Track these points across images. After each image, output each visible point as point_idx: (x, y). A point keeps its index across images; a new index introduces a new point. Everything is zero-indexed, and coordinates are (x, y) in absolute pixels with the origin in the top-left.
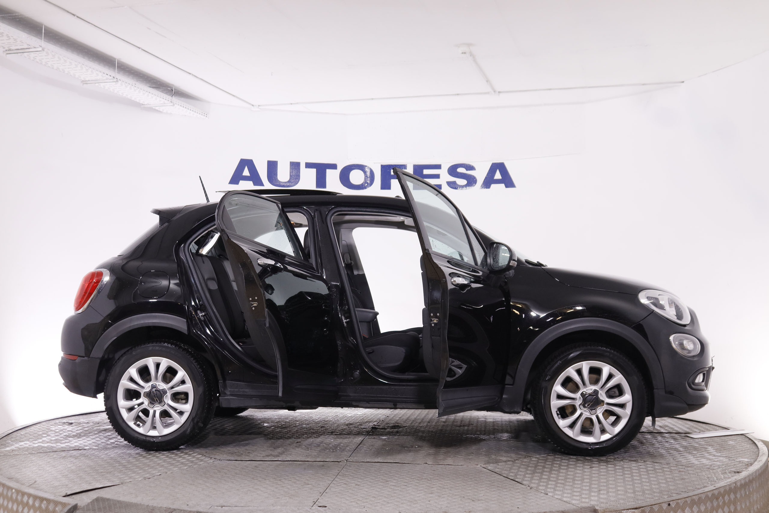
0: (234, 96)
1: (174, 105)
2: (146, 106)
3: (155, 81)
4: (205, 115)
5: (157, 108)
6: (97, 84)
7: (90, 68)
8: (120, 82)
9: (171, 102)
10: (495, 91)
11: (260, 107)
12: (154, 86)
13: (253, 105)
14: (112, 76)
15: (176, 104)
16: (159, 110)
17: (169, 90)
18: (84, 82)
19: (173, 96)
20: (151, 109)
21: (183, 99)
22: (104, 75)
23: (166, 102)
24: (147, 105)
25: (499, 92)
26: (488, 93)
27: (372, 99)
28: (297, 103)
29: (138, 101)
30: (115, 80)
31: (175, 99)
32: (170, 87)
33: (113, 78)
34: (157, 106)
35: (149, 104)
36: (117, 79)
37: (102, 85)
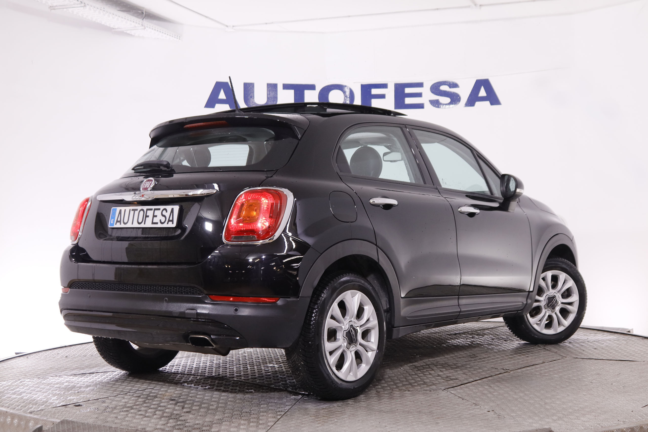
0: (207, 17)
1: (145, 28)
3: (125, 4)
4: (178, 37)
5: (128, 32)
6: (65, 10)
8: (88, 7)
9: (142, 25)
10: (476, 5)
11: (234, 28)
12: (124, 9)
13: (227, 26)
14: (80, 1)
15: (147, 27)
16: (131, 33)
17: (139, 12)
19: (144, 19)
20: (122, 33)
21: (155, 21)
23: (137, 25)
24: (117, 29)
25: (480, 5)
26: (469, 7)
27: (349, 16)
28: (272, 23)
29: (108, 25)
30: (83, 5)
31: (146, 22)
32: (140, 10)
33: (81, 3)
34: (128, 30)
35: (120, 28)
36: (85, 3)
37: (70, 10)
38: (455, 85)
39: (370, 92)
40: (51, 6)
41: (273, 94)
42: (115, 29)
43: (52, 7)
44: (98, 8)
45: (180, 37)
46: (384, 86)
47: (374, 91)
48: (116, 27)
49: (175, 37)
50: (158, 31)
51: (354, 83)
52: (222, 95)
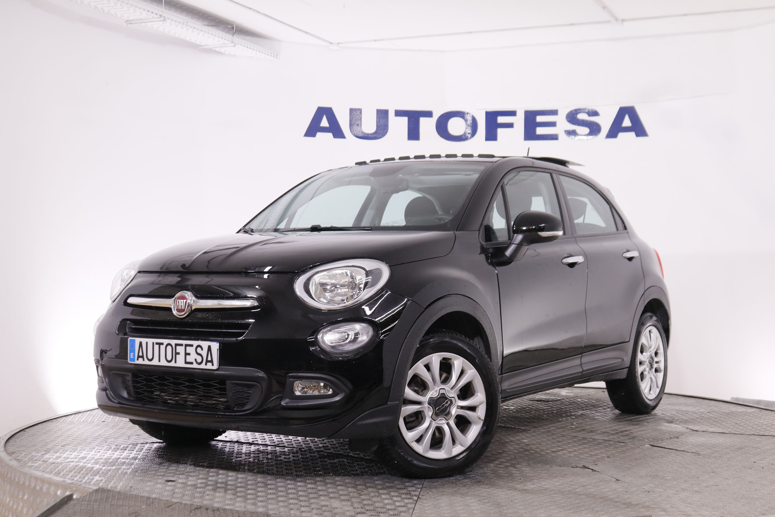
0: (307, 33)
1: (235, 45)
2: (204, 47)
3: (213, 18)
4: (275, 56)
5: (217, 49)
6: (143, 24)
7: (132, 5)
8: (168, 21)
9: (232, 42)
10: (616, 20)
11: (339, 45)
12: (213, 23)
13: (331, 43)
14: (158, 15)
15: (238, 44)
16: (220, 51)
17: (229, 28)
18: (128, 22)
19: (234, 34)
20: (210, 51)
21: (248, 38)
22: (149, 13)
23: (226, 42)
25: (622, 20)
26: (608, 22)
28: (383, 40)
29: (194, 42)
30: (162, 19)
31: (237, 39)
32: (231, 25)
33: (160, 16)
34: (217, 47)
35: (207, 45)
36: (164, 17)
37: (149, 24)
39: (496, 120)
40: (127, 21)
41: (383, 122)
42: (203, 46)
43: (129, 21)
44: (180, 23)
45: (277, 55)
46: (513, 113)
47: (501, 120)
48: (203, 44)
49: (271, 56)
50: (250, 48)
51: (478, 109)
52: (325, 123)
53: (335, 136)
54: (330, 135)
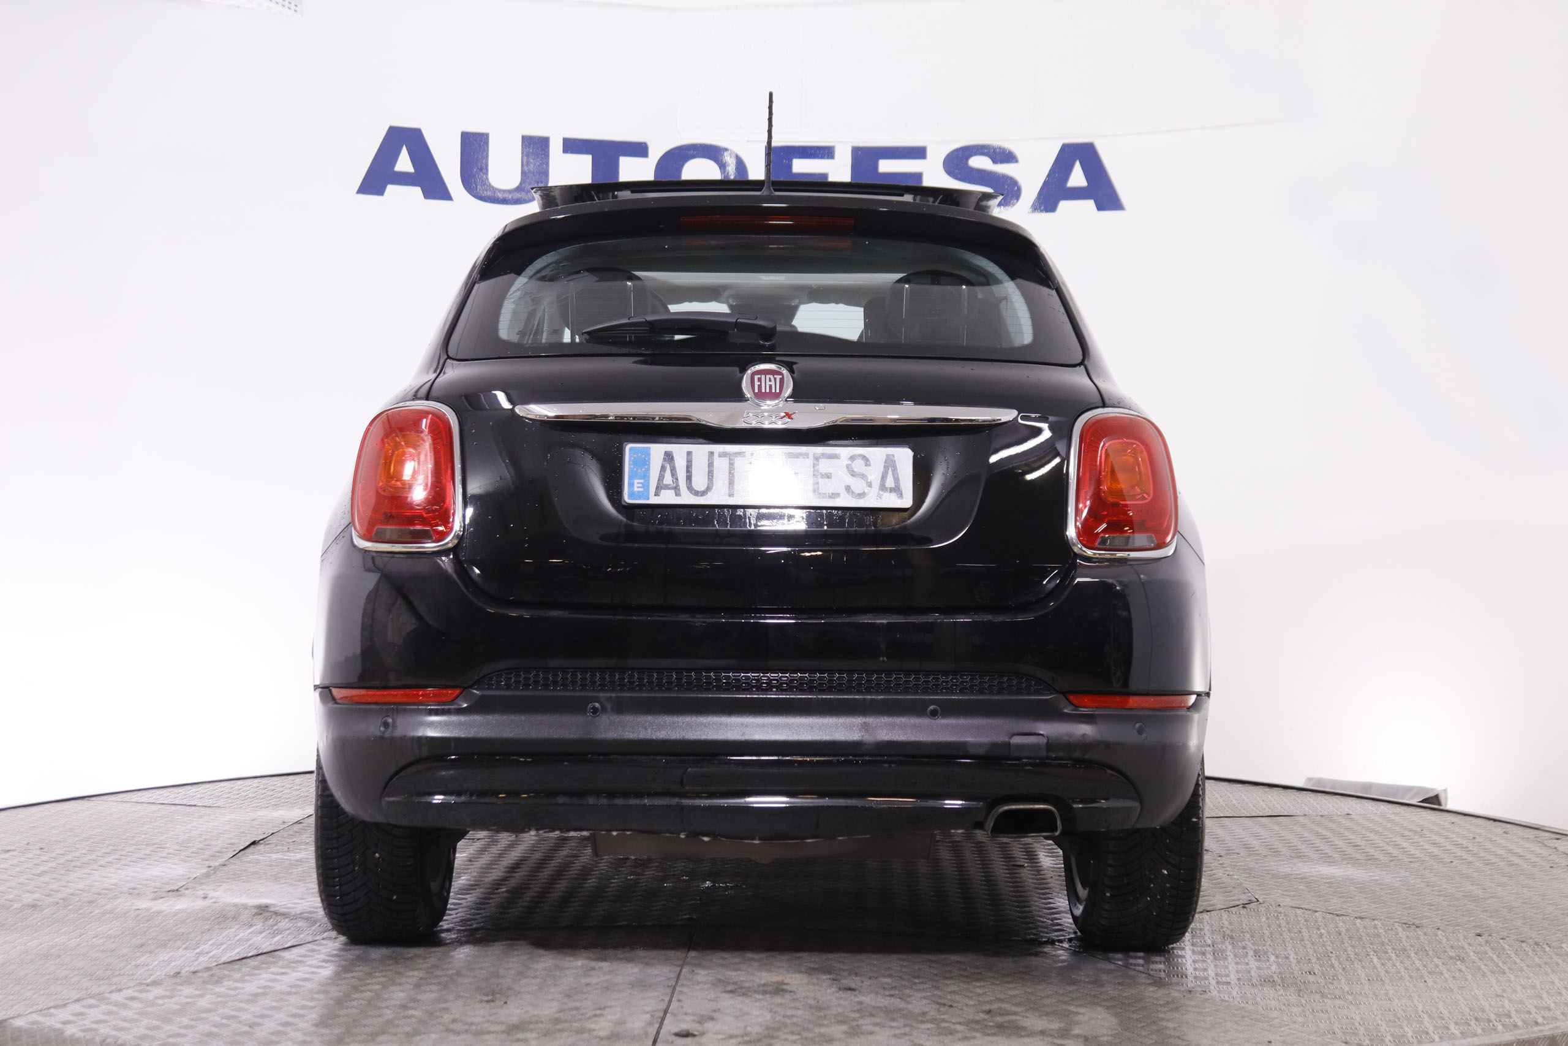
38: (1006, 156)
41: (538, 164)
46: (826, 152)
47: (800, 166)
49: (283, 6)
51: (748, 141)
52: (404, 163)
53: (429, 194)
54: (417, 191)
